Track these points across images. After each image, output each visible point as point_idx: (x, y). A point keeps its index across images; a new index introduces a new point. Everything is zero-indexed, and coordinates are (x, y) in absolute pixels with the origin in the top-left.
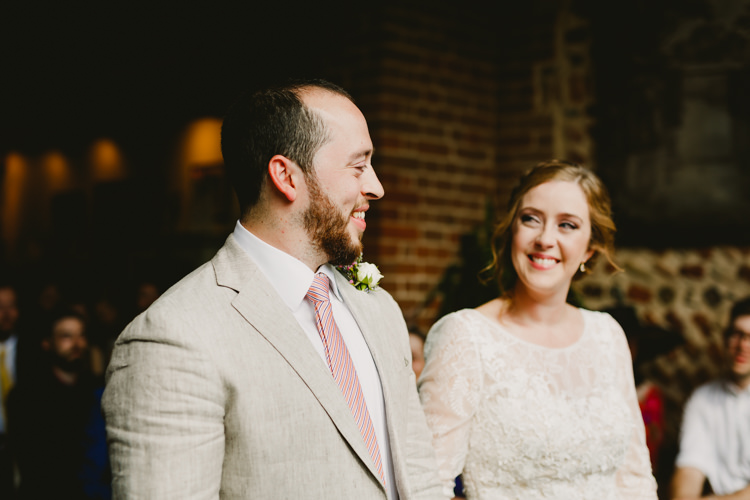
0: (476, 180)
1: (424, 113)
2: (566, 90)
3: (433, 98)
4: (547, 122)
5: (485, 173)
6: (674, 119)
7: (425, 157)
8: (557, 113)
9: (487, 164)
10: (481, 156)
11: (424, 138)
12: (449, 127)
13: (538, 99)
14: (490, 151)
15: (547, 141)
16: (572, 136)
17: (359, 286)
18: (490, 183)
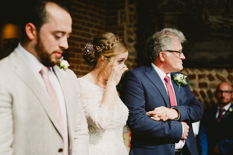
1: (83, 24)
3: (87, 19)
7: (83, 38)
8: (125, 26)
11: (83, 32)
12: (91, 29)
13: (119, 21)
16: (130, 33)
17: (61, 68)
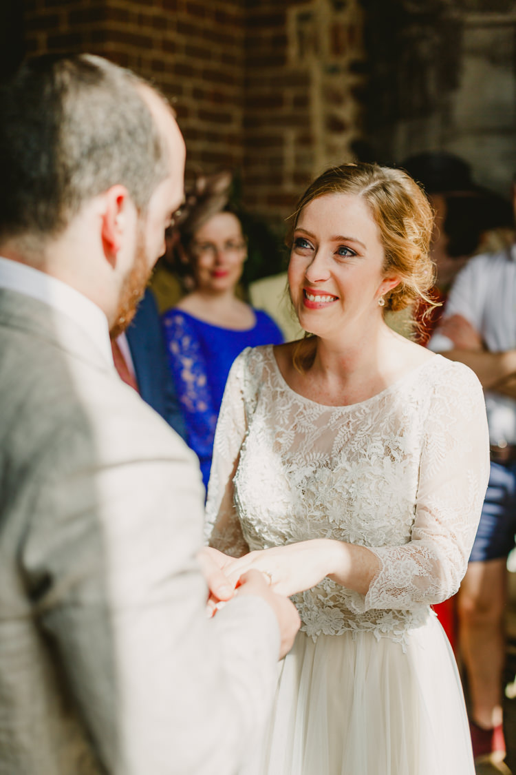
0: (221, 148)
2: (326, 41)
4: (303, 80)
5: (231, 139)
6: (450, 80)
8: (315, 68)
9: (234, 128)
10: (227, 119)
13: (293, 51)
14: (237, 113)
15: (303, 102)
16: (334, 98)
18: (237, 151)
